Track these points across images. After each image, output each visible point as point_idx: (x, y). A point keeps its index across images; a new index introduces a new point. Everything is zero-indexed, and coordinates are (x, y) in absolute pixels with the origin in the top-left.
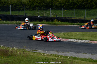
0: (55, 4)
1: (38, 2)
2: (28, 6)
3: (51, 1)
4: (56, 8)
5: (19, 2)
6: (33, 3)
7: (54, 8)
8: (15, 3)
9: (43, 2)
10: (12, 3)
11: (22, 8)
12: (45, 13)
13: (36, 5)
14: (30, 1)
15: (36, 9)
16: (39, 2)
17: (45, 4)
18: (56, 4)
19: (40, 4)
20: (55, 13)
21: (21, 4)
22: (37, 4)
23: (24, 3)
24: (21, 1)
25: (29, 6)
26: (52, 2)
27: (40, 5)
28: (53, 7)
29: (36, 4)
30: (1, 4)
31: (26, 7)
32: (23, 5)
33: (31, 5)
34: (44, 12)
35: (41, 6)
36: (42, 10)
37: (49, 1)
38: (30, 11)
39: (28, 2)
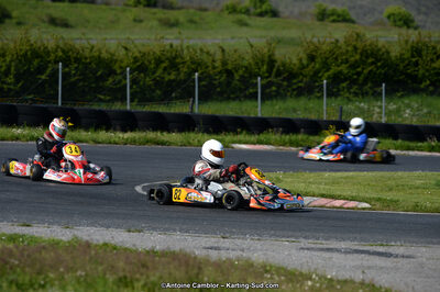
0: (427, 70)
1: (347, 61)
2: (305, 76)
3: (413, 56)
4: (431, 88)
5: (263, 61)
6: (326, 66)
7: (422, 86)
8: (246, 63)
9: (370, 60)
10: (230, 67)
11: (274, 88)
12: (377, 110)
13: (340, 72)
14: (312, 58)
15: (339, 90)
16: (352, 59)
17: (383, 66)
18: (435, 68)
19: (359, 69)
20: (425, 110)
21: (270, 71)
22: (344, 68)
23: (284, 65)
24: (270, 56)
25: (305, 80)
26: (414, 60)
27: (359, 74)
28: (421, 83)
29: (340, 69)
30: (178, 69)
31: (295, 81)
32: (279, 74)
33: (316, 73)
34: (375, 103)
35: (361, 78)
36: (367, 93)
37: (401, 55)
38: (310, 99)
39: (305, 62)
